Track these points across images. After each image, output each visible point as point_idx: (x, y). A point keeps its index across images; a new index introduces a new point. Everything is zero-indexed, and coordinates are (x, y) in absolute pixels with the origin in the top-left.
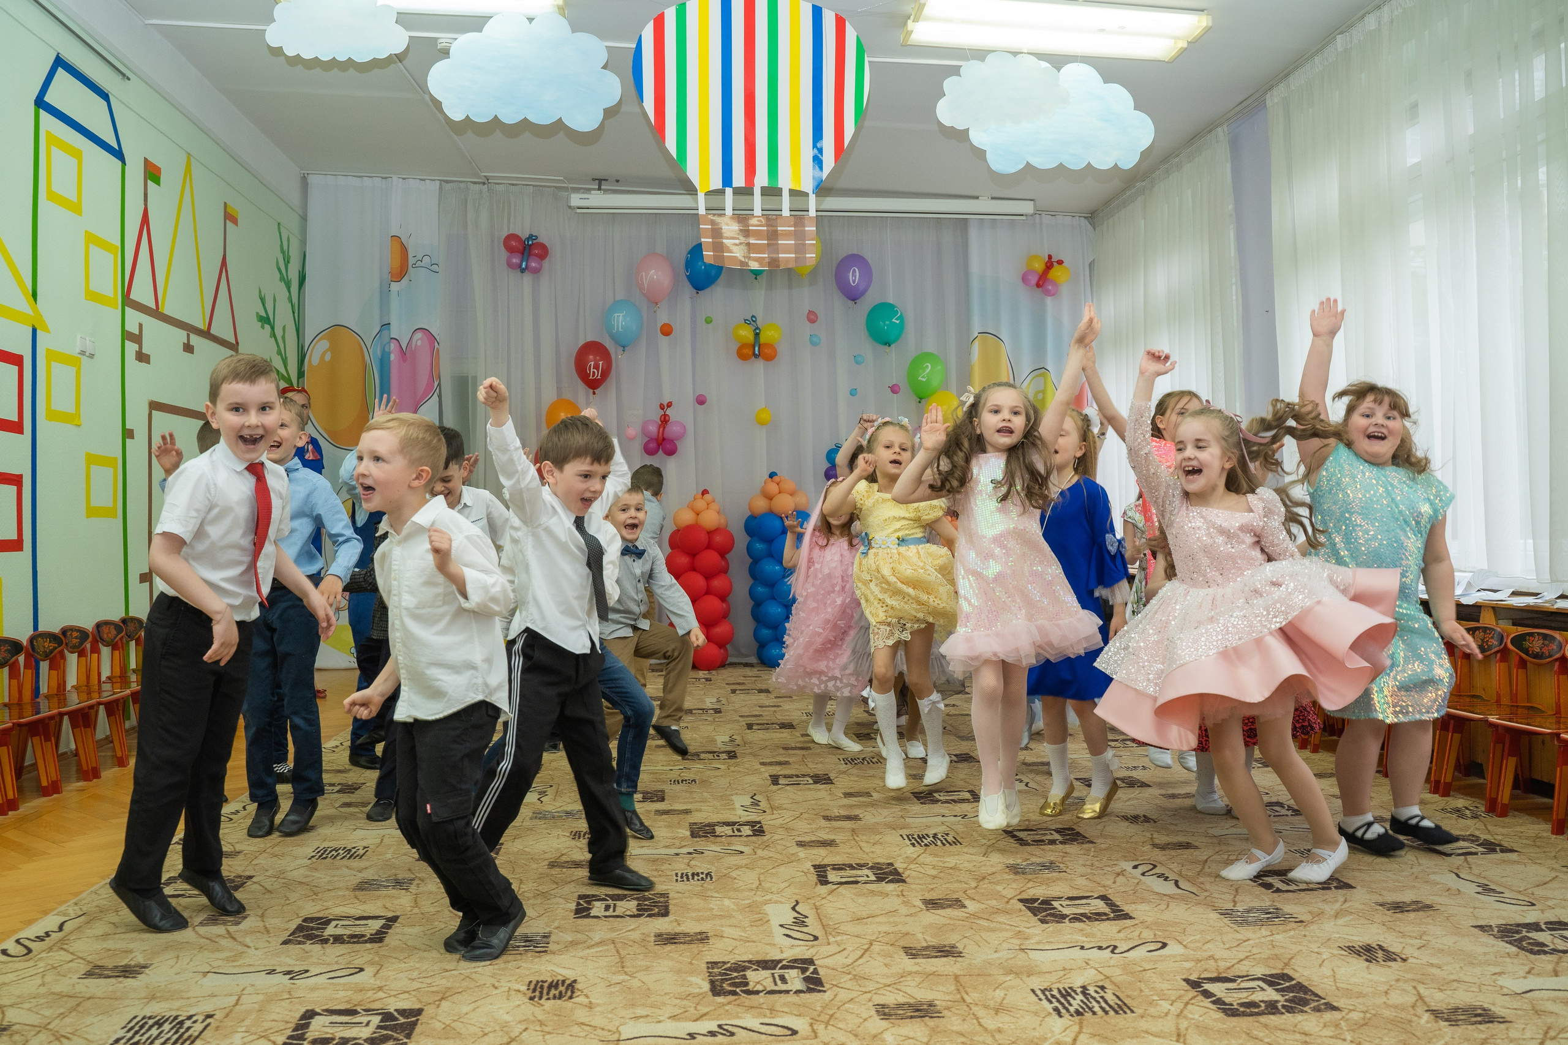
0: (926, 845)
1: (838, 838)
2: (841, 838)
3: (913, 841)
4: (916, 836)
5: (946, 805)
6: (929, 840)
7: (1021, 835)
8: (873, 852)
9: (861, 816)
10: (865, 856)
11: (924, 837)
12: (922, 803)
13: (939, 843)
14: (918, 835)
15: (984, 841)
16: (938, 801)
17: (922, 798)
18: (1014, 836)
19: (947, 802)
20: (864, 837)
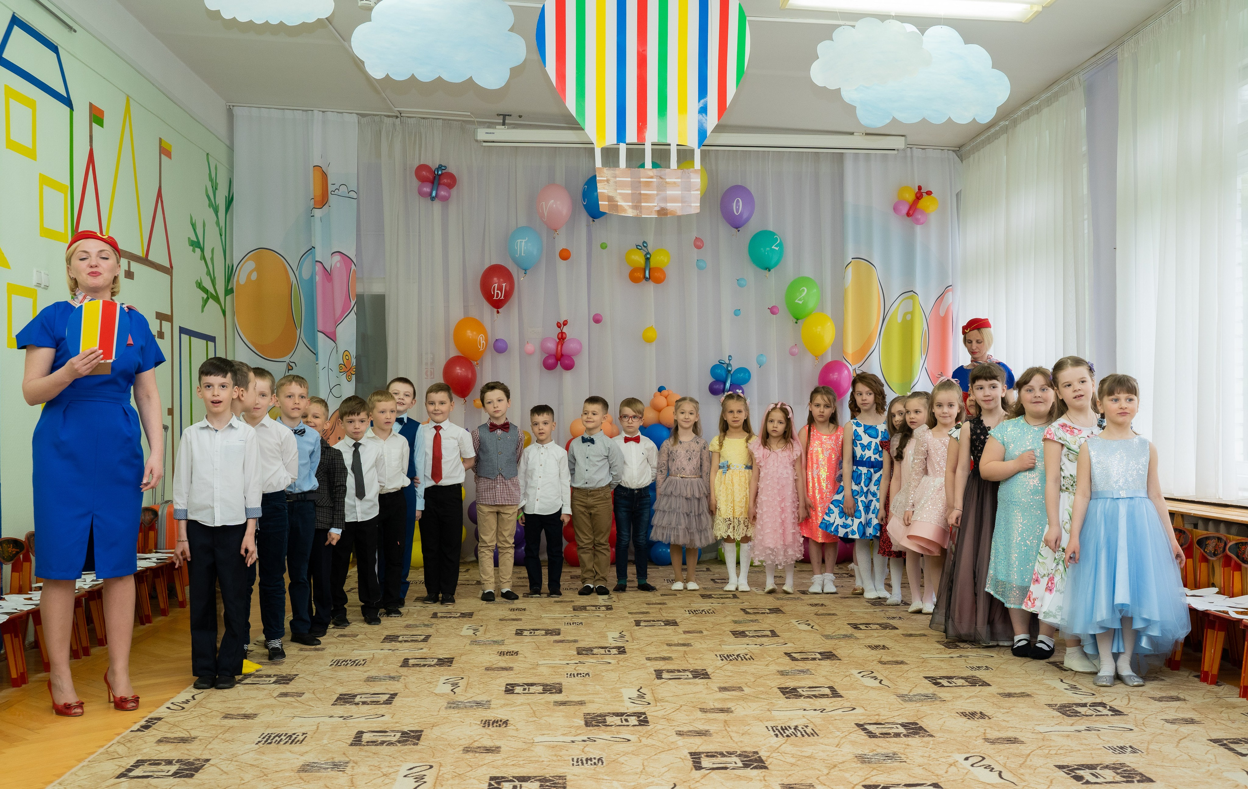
0: (788, 736)
1: (712, 728)
2: (715, 728)
3: (777, 732)
4: (779, 728)
5: (808, 700)
6: (791, 731)
7: (871, 728)
8: (741, 742)
9: (733, 709)
10: (734, 745)
11: (786, 729)
12: (787, 698)
13: (799, 734)
14: (782, 727)
15: (838, 733)
16: (801, 696)
17: (787, 692)
18: (865, 729)
19: (809, 697)
20: (735, 729)
